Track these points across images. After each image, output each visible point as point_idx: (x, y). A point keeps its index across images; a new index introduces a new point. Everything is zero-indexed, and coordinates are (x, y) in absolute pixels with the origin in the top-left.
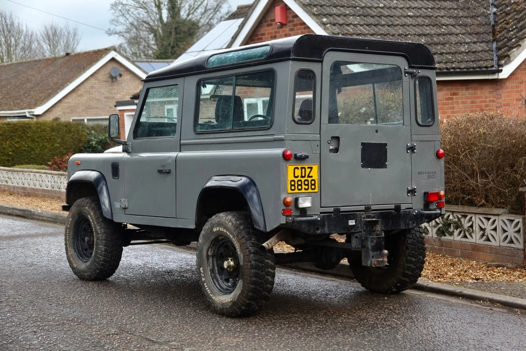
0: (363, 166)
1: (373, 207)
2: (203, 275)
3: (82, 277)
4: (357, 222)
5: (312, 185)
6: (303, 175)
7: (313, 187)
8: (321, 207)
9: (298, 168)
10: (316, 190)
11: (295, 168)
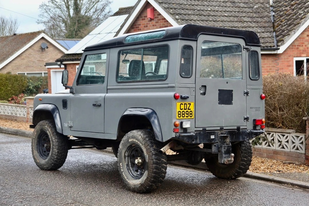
0: (219, 103)
1: (225, 128)
2: (122, 168)
3: (42, 168)
4: (216, 137)
5: (190, 114)
6: (186, 108)
7: (191, 115)
8: (195, 127)
9: (182, 104)
10: (193, 117)
11: (181, 104)
